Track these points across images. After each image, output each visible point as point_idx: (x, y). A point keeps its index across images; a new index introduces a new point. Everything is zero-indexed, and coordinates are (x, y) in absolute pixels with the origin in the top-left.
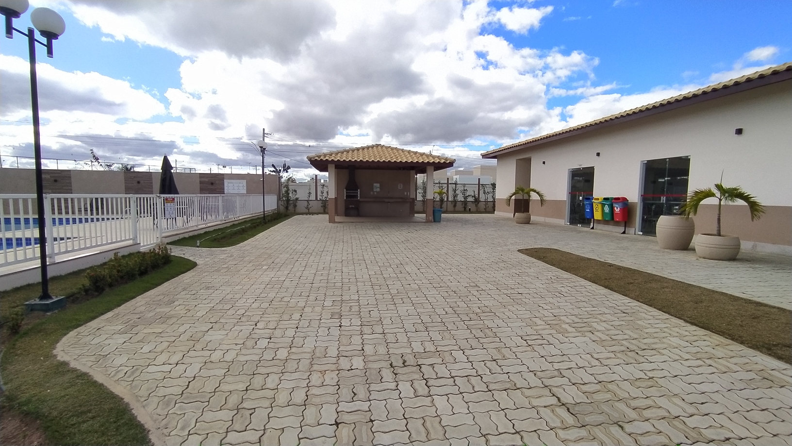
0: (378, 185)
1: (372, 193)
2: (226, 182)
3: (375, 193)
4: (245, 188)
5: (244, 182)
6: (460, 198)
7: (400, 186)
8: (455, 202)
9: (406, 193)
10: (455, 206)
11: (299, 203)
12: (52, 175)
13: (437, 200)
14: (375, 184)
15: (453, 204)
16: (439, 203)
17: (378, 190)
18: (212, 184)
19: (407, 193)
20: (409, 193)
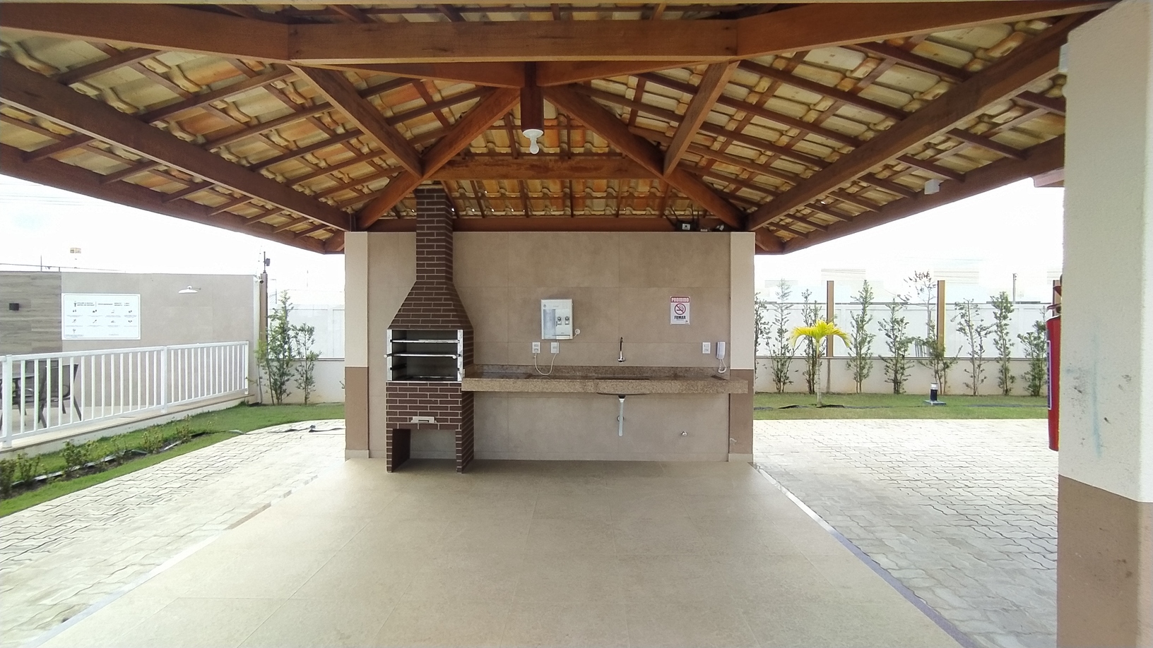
0: (563, 308)
1: (536, 346)
2: (67, 300)
3: (554, 348)
4: (137, 321)
5: (134, 301)
6: (880, 347)
7: (680, 313)
8: (860, 364)
9: (707, 347)
10: (860, 377)
11: (319, 372)
13: (797, 354)
14: (548, 305)
15: (854, 370)
16: (804, 366)
17: (565, 330)
18: (15, 307)
19: (715, 348)
20: (722, 346)
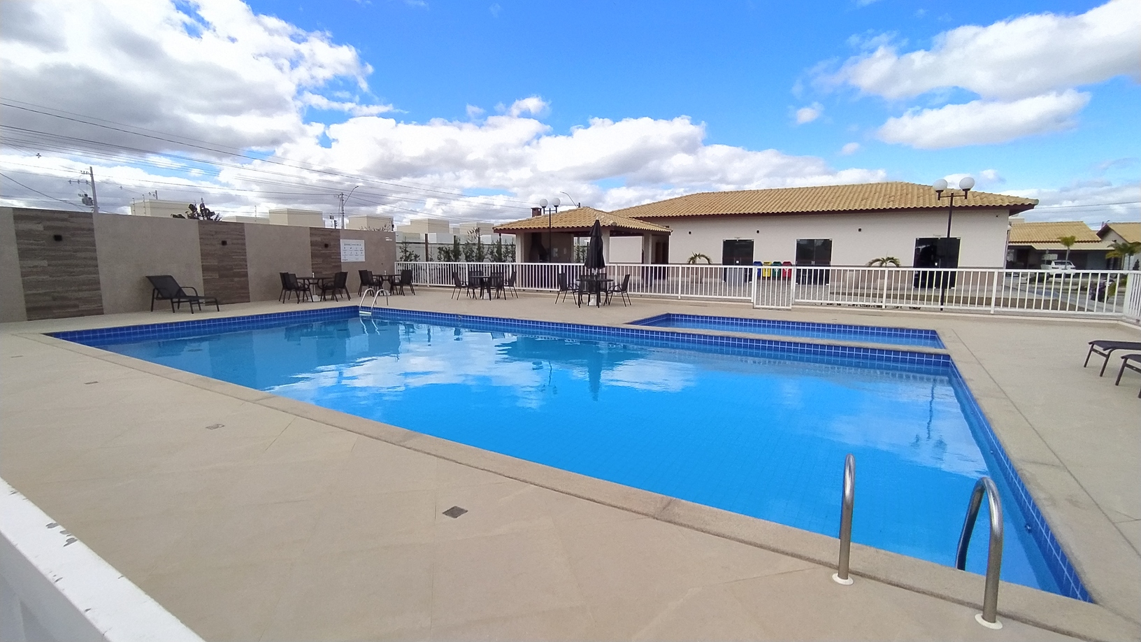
2: (342, 243)
4: (364, 253)
5: (362, 243)
12: (48, 223)
18: (326, 246)
